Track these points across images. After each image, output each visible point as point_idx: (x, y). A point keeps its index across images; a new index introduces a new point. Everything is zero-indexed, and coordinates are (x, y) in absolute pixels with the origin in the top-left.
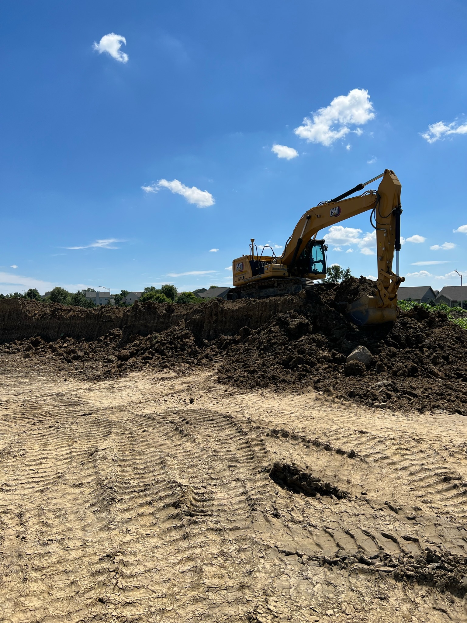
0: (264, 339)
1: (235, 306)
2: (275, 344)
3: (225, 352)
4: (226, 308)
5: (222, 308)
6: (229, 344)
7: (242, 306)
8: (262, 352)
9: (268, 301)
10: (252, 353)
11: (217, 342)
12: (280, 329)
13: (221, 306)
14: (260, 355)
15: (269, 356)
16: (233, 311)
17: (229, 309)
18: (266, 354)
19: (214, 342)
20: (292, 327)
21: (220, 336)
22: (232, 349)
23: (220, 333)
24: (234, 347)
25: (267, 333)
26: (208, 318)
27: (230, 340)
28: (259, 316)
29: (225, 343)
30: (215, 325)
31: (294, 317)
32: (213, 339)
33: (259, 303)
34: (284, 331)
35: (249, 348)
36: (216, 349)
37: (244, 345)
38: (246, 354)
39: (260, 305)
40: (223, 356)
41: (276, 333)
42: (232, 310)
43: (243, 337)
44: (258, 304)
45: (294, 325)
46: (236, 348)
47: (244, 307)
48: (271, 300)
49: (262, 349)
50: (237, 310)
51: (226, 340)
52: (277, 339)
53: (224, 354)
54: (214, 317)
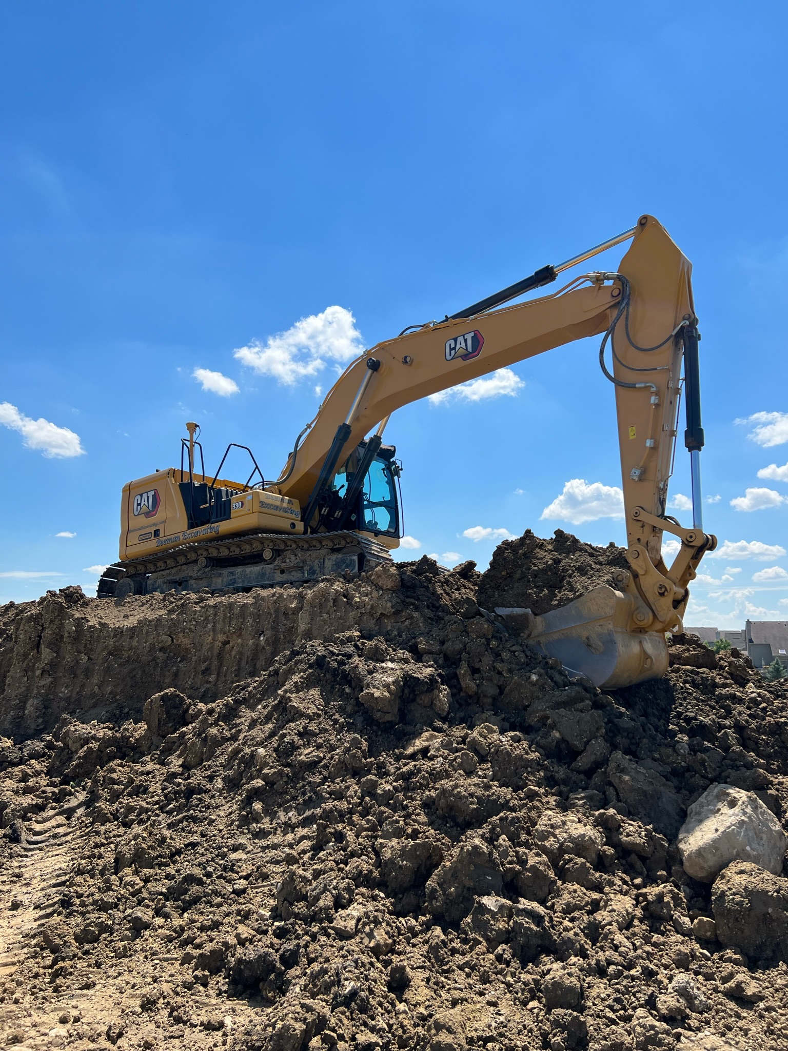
0: (261, 744)
1: (126, 616)
2: (312, 766)
3: (82, 796)
4: (93, 622)
5: (80, 622)
6: (100, 758)
7: (152, 616)
8: (258, 806)
9: (251, 601)
10: (208, 807)
11: (50, 746)
12: (327, 703)
13: (77, 615)
14: (247, 820)
15: (289, 827)
16: (119, 632)
17: (104, 626)
18: (273, 815)
19: (39, 746)
20: (377, 694)
21: (65, 723)
22: (113, 782)
23: (65, 709)
24: (119, 770)
25: (268, 718)
26: (25, 656)
27: (106, 742)
28: (216, 651)
29: (81, 753)
30: (47, 680)
31: (377, 656)
32: (36, 735)
33: (215, 606)
34: (341, 710)
35: (193, 781)
36: (43, 781)
37: (162, 763)
38: (179, 809)
39: (220, 614)
40: (69, 813)
41: (311, 719)
42: (115, 630)
43: (159, 731)
44: (211, 611)
45: (387, 686)
46: (131, 781)
47: (159, 620)
48: (263, 599)
49: (255, 794)
50: (132, 630)
51: (86, 741)
52: (319, 747)
53: (73, 802)
54: (46, 653)
